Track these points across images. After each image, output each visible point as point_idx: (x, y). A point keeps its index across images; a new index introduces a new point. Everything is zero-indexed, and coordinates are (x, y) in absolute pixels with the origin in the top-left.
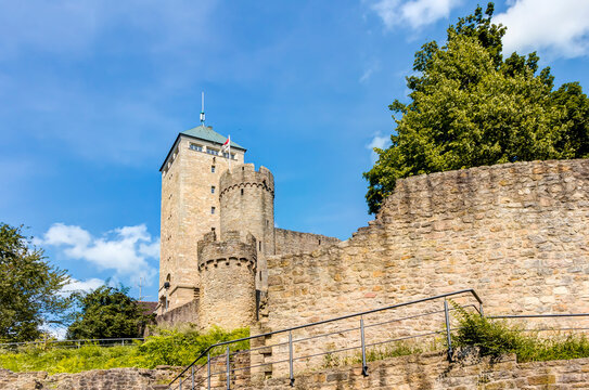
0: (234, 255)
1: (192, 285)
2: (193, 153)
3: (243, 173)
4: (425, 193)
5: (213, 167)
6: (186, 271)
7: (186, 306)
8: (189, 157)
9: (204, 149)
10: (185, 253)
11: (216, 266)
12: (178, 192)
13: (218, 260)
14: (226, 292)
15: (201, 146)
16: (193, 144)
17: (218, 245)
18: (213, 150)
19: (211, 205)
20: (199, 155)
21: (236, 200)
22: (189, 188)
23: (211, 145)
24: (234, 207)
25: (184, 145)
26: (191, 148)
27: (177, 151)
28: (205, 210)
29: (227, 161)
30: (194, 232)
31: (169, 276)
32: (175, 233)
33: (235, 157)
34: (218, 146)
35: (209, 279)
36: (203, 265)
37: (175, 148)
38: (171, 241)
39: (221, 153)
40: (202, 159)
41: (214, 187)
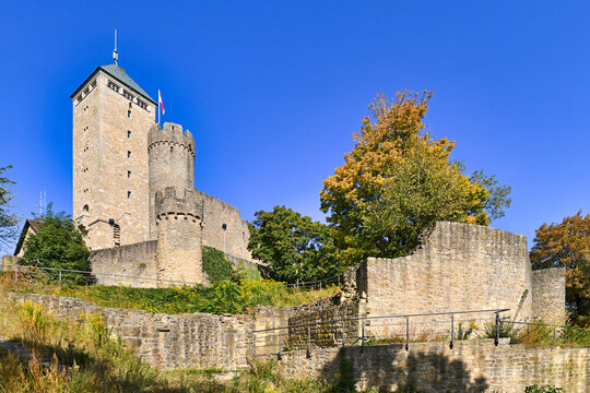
0: (191, 212)
2: (112, 92)
3: (173, 132)
4: (448, 234)
5: (129, 112)
6: (106, 207)
7: (136, 245)
8: (107, 95)
9: (121, 91)
10: (105, 189)
11: (176, 218)
12: (98, 128)
13: (179, 214)
14: (183, 242)
15: (118, 88)
16: (110, 83)
18: (129, 94)
19: (127, 149)
20: (117, 95)
21: (166, 155)
22: (108, 126)
23: (127, 89)
24: (165, 162)
25: (102, 79)
26: (109, 86)
27: (94, 84)
28: (121, 153)
29: (141, 110)
30: (112, 171)
31: (86, 207)
32: (93, 167)
33: (148, 108)
34: (133, 93)
35: (169, 228)
36: (164, 214)
37: (92, 80)
38: (88, 173)
39: (135, 100)
40: (119, 100)
41: (129, 132)
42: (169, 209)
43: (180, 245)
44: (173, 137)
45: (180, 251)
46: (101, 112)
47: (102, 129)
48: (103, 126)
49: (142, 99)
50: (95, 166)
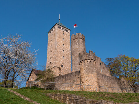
0: (92, 59)
1: (58, 66)
2: (59, 29)
3: (79, 35)
5: (63, 33)
9: (61, 28)
10: (57, 56)
11: (87, 61)
13: (88, 60)
16: (59, 27)
17: (88, 55)
19: (63, 44)
20: (60, 30)
21: (77, 42)
22: (58, 38)
23: (63, 28)
24: (77, 45)
25: (57, 26)
26: (58, 28)
27: (55, 28)
28: (61, 45)
29: (66, 32)
30: (59, 51)
31: (51, 63)
32: (53, 50)
33: (68, 31)
34: (64, 28)
35: (85, 66)
36: (83, 61)
37: (54, 27)
38: (52, 53)
39: (65, 30)
40: (61, 31)
41: (63, 39)
42: (85, 58)
43: (89, 72)
44: (79, 37)
45: (90, 74)
46: (56, 35)
47: (56, 39)
48: (57, 38)
49: (67, 29)
50: (54, 50)
